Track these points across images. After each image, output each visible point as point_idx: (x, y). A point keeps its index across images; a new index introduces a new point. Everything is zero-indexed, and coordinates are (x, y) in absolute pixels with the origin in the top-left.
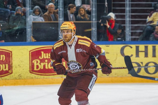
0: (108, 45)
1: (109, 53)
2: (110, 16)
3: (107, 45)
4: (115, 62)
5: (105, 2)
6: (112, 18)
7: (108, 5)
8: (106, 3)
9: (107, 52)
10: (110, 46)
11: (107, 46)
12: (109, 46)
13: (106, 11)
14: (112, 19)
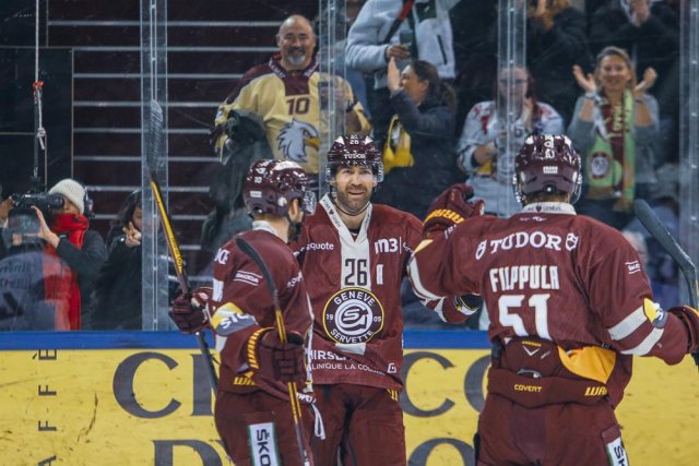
0: (51, 353)
1: (54, 393)
2: (60, 196)
3: (43, 353)
4: (88, 441)
5: (32, 128)
6: (71, 202)
7: (50, 139)
8: (41, 132)
9: (43, 389)
10: (62, 355)
11: (47, 358)
12: (54, 358)
13: (41, 173)
14: (72, 210)
